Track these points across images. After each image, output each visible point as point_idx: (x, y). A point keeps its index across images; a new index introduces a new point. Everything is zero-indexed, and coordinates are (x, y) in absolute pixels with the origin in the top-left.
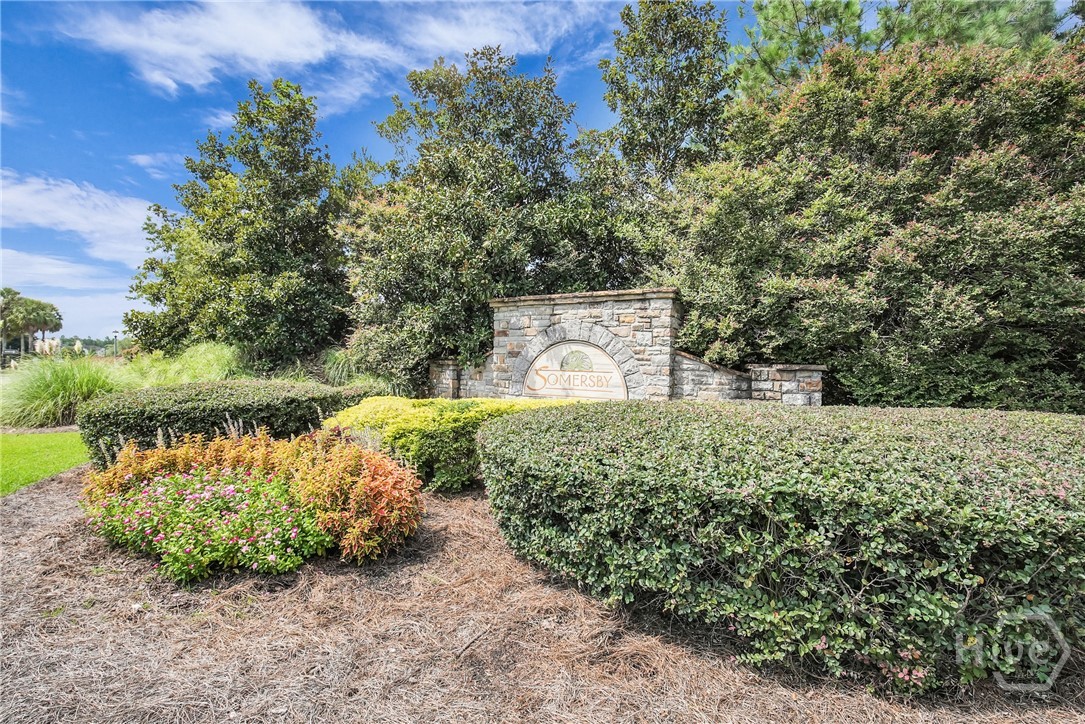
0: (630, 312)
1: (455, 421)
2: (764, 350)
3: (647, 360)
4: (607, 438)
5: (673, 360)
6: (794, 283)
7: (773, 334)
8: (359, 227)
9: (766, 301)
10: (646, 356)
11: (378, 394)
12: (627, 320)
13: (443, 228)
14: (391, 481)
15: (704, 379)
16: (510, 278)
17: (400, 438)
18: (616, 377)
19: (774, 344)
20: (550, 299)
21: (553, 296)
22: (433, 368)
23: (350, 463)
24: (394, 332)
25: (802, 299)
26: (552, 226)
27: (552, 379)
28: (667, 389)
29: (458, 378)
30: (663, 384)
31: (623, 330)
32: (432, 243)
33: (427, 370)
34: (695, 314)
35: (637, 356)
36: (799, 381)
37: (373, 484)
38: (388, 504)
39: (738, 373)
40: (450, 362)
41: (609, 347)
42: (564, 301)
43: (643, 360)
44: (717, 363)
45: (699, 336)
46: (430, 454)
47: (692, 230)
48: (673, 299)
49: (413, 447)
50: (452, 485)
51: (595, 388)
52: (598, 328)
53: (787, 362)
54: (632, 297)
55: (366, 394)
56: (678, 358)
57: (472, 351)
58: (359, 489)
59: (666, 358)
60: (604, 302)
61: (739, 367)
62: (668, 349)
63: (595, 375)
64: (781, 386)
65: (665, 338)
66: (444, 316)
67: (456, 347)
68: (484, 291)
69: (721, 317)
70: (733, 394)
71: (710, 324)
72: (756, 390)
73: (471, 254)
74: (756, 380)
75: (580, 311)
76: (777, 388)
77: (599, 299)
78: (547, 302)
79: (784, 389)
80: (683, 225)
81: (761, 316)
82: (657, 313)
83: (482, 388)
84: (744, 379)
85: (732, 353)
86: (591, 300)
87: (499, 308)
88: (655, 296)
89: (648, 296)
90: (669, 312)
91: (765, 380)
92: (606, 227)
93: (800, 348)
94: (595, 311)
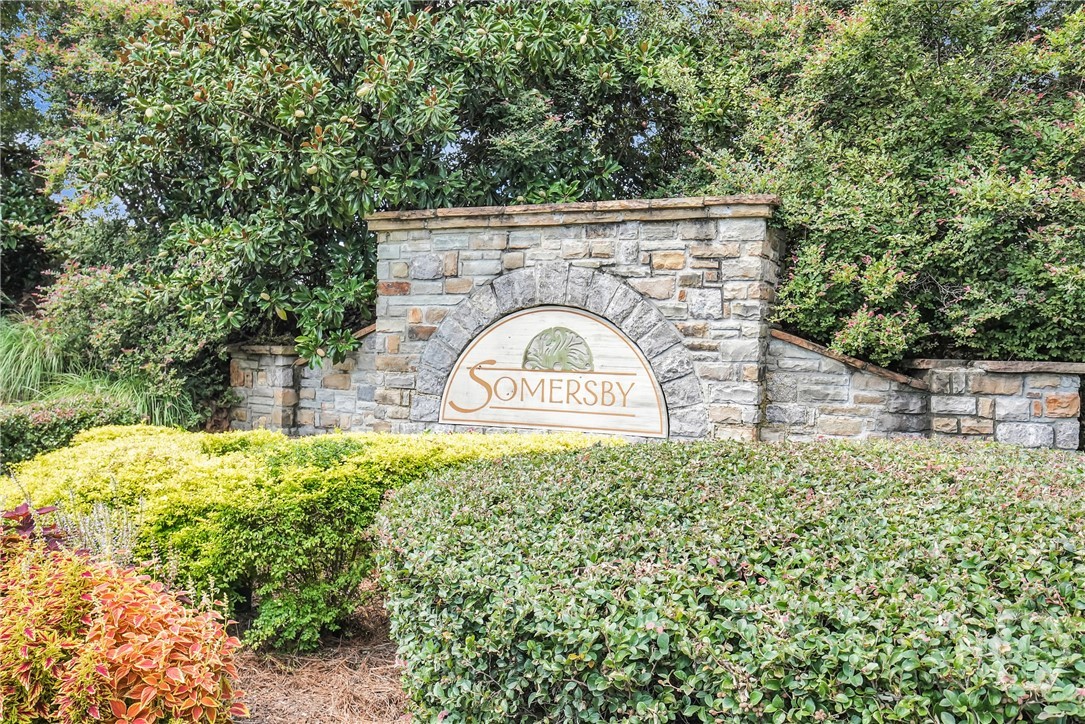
0: (675, 246)
1: (309, 486)
2: (957, 329)
3: (711, 349)
4: (714, 538)
5: (766, 350)
6: (1032, 188)
7: (977, 295)
8: (67, 43)
9: (970, 225)
10: (707, 341)
11: (116, 421)
12: (668, 262)
13: (264, 52)
14: (164, 642)
15: (831, 391)
16: (415, 169)
17: (175, 527)
18: (644, 386)
19: (980, 315)
20: (500, 216)
21: (509, 209)
22: (240, 364)
23: (57, 601)
24: (152, 282)
25: (1044, 222)
26: (506, 58)
27: (504, 388)
28: (752, 410)
29: (296, 384)
30: (744, 402)
31: (658, 286)
32: (243, 83)
33: (224, 367)
34: (811, 253)
35: (689, 341)
36: (1031, 396)
37: (116, 655)
38: (155, 702)
39: (902, 378)
40: (278, 350)
41: (629, 321)
42: (532, 221)
43: (699, 348)
44: (857, 357)
45: (822, 299)
46: (250, 564)
47: (806, 75)
48: (767, 219)
49: (210, 548)
50: (299, 634)
51: (598, 408)
52: (605, 280)
53: (1005, 356)
54: (680, 214)
55: (85, 421)
56: (776, 346)
57: (329, 328)
58: (83, 668)
59: (752, 345)
60: (618, 224)
61: (903, 366)
62: (754, 327)
63: (599, 379)
64: (994, 405)
65: (749, 303)
66: (265, 248)
67: (293, 318)
68: (358, 194)
69: (869, 260)
70: (891, 421)
71: (846, 273)
72: (940, 415)
73: (329, 112)
74: (940, 393)
75: (567, 242)
76: (985, 411)
77: (609, 218)
78: (494, 222)
79: (1001, 412)
80: (786, 62)
81: (949, 259)
82: (732, 248)
83: (349, 406)
84: (915, 391)
85: (894, 334)
86: (590, 218)
87: (388, 232)
88: (728, 212)
89: (715, 212)
90: (758, 248)
91: (960, 394)
92: (618, 64)
93: (1033, 327)
94: (599, 244)
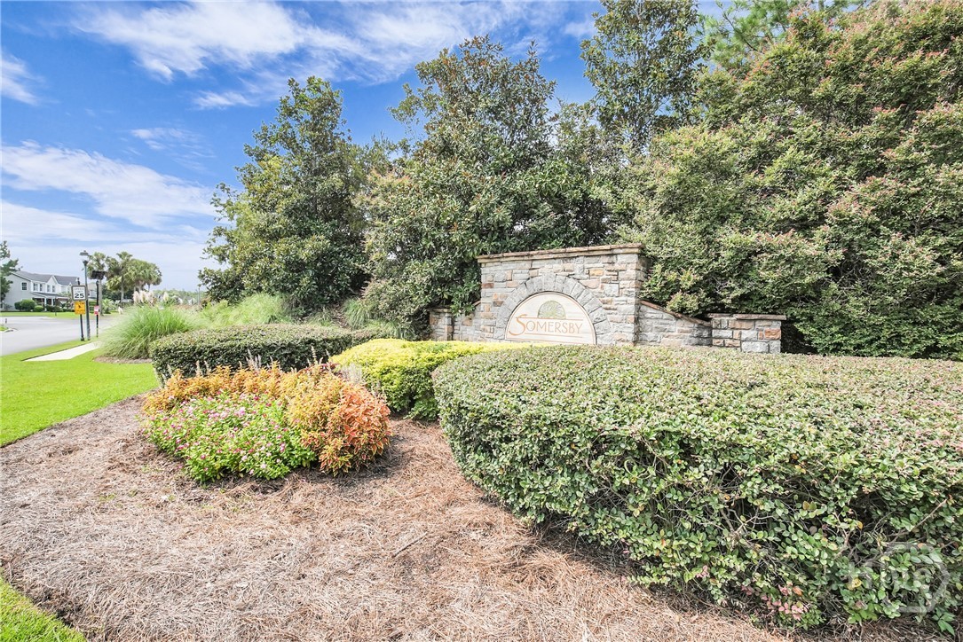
0: (599, 266)
1: (431, 360)
2: (724, 300)
3: (614, 309)
5: (639, 310)
6: (753, 238)
7: (733, 285)
8: (373, 196)
9: (726, 254)
10: (612, 306)
11: (384, 337)
12: (596, 273)
13: (437, 195)
14: (362, 409)
15: (667, 327)
16: (495, 237)
17: (386, 373)
18: (586, 325)
19: (733, 295)
20: (528, 255)
21: (531, 253)
22: (432, 316)
23: (331, 392)
24: (399, 285)
25: (760, 253)
26: (533, 191)
27: (530, 326)
28: (632, 335)
29: (453, 324)
30: (628, 331)
31: (592, 283)
32: (428, 208)
33: (427, 317)
34: (658, 267)
35: (605, 306)
36: (758, 330)
37: (347, 411)
38: (359, 427)
39: (699, 322)
40: (446, 310)
41: (580, 298)
42: (541, 257)
43: (610, 309)
44: (679, 312)
45: (662, 288)
46: (410, 388)
47: (659, 190)
48: (638, 254)
49: (396, 381)
50: (428, 414)
51: (568, 334)
52: (570, 281)
53: (748, 312)
54: (601, 253)
55: (373, 337)
56: (643, 308)
57: (463, 301)
58: (335, 414)
59: (631, 308)
60: (575, 257)
61: (702, 315)
62: (633, 300)
63: (568, 322)
64: (740, 334)
65: (630, 290)
66: (440, 271)
67: (450, 298)
68: (472, 248)
69: (683, 270)
70: (695, 341)
71: (672, 276)
72: (716, 338)
73: (461, 217)
74: (716, 328)
75: (555, 265)
76: (736, 336)
77: (572, 255)
78: (526, 258)
79: (744, 337)
80: (651, 185)
81: (721, 269)
82: (623, 267)
83: (472, 332)
84: (706, 327)
85: (692, 302)
86: (564, 255)
87: (485, 263)
88: (621, 251)
89: (616, 251)
90: (634, 266)
91: (725, 329)
92: (582, 190)
93: (761, 299)
94: (568, 266)
